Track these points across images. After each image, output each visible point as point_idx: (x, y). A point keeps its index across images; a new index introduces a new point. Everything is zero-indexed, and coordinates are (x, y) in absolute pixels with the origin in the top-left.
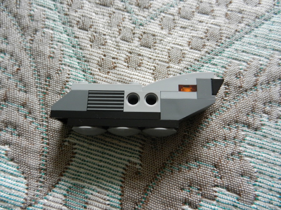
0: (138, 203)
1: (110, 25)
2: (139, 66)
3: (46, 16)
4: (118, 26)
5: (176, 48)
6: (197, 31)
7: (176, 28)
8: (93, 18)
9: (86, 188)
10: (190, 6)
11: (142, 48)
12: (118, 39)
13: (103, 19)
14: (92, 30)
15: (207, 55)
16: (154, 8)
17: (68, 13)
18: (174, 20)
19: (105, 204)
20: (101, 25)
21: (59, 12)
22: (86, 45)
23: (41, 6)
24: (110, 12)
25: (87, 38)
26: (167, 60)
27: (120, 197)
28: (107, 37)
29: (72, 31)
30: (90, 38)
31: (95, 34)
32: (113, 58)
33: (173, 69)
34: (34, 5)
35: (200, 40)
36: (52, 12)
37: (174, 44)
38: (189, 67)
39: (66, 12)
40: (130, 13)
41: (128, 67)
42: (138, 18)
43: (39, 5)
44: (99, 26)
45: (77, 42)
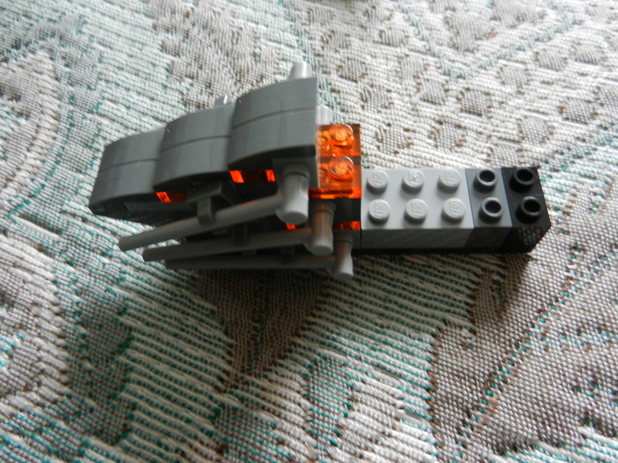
0: (471, 411)
1: (400, 76)
2: (458, 146)
3: (281, 57)
4: (414, 77)
5: (534, 117)
6: (575, 88)
7: (531, 83)
8: (367, 62)
9: (350, 367)
10: (557, 49)
11: (464, 114)
12: (416, 99)
13: (387, 65)
14: (366, 80)
15: (602, 131)
16: (483, 52)
17: (322, 52)
18: (527, 70)
19: (394, 405)
20: (381, 75)
21: (305, 51)
22: (352, 104)
23: (274, 41)
24: (400, 55)
25: (355, 93)
26: (517, 138)
27: (426, 395)
28: (394, 95)
29: (326, 80)
30: (361, 94)
31: (370, 89)
32: (407, 130)
33: (530, 154)
34: (262, 40)
35: (583, 105)
36: (291, 50)
37: (530, 110)
38: (565, 151)
39: (317, 52)
40: (439, 57)
41: (436, 146)
42: (453, 65)
43: (270, 40)
44: (379, 76)
45: (335, 98)
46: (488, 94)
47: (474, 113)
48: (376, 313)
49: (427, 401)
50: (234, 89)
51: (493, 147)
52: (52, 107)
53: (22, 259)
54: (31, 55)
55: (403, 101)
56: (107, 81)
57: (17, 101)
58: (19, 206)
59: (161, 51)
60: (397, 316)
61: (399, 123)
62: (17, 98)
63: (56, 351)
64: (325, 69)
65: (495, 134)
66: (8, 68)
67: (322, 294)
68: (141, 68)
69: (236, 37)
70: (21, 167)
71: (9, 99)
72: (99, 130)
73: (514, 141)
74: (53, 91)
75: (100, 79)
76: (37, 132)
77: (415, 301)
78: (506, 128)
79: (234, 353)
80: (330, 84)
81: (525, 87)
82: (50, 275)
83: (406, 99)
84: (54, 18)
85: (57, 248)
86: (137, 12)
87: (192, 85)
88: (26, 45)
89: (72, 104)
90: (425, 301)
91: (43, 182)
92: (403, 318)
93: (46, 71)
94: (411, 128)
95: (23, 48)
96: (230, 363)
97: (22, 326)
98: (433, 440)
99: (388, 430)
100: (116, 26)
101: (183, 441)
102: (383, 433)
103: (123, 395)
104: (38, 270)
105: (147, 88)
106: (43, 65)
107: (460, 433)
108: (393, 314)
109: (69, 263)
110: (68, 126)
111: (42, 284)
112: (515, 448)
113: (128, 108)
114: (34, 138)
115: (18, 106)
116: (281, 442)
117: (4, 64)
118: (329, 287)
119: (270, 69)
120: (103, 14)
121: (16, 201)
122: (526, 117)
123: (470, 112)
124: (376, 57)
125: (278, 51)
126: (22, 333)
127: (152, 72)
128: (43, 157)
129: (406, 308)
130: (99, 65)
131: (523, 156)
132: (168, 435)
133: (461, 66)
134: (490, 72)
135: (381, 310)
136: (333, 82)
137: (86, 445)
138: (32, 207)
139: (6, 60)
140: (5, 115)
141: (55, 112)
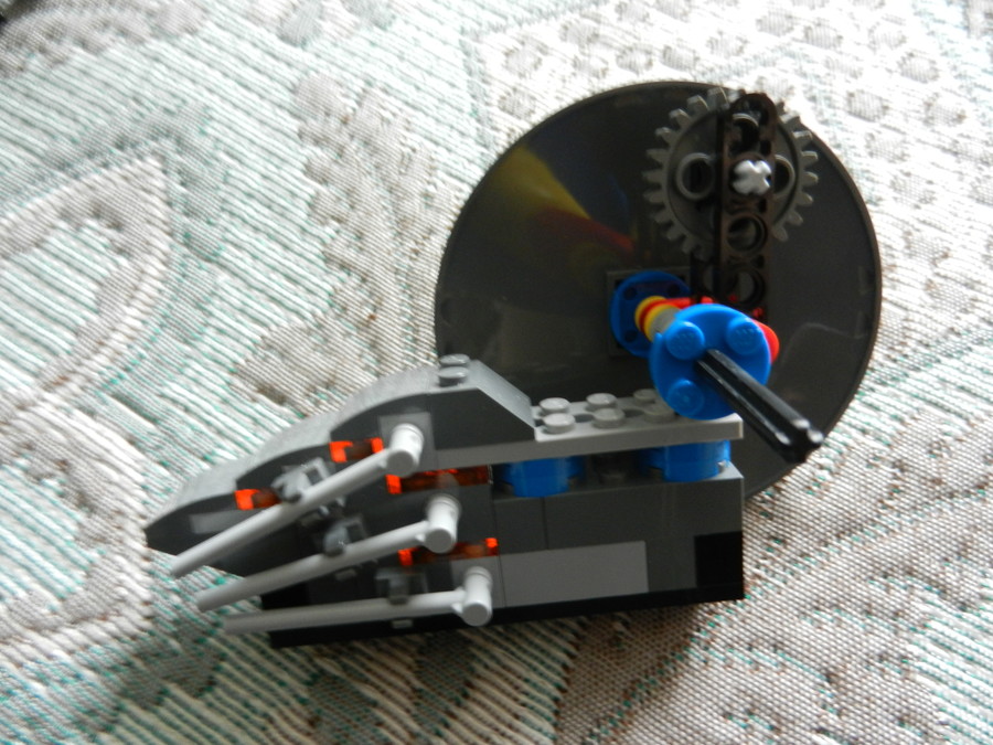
49: (556, 700)
50: (391, 246)
52: (162, 247)
53: (107, 451)
54: (138, 162)
56: (231, 214)
57: (117, 231)
58: (111, 382)
59: (305, 173)
62: (117, 226)
63: (140, 576)
66: (109, 179)
69: (406, 162)
70: (118, 326)
71: (109, 227)
72: (216, 286)
74: (165, 223)
75: (223, 210)
76: (139, 280)
82: (140, 479)
84: (172, 108)
85: (152, 442)
86: (280, 106)
87: (338, 232)
88: (133, 146)
89: (187, 245)
91: (143, 352)
93: (156, 191)
95: (129, 149)
97: (103, 540)
100: (249, 126)
101: (273, 705)
103: (211, 641)
104: (126, 470)
105: (281, 230)
106: (152, 180)
109: (162, 464)
110: (180, 277)
111: (130, 488)
113: (255, 257)
114: (136, 288)
115: (119, 238)
117: (104, 171)
120: (235, 106)
121: (109, 375)
126: (102, 547)
127: (290, 206)
128: (144, 317)
130: (223, 187)
132: (257, 695)
137: (164, 692)
138: (126, 386)
139: (106, 165)
140: (102, 249)
141: (164, 254)
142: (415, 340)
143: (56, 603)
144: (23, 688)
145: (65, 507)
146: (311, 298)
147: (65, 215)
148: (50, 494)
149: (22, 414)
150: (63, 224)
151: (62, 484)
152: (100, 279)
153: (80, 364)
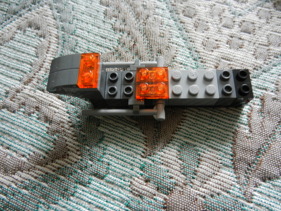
46: (253, 23)
47: (247, 32)
48: (207, 123)
49: (232, 160)
50: (135, 22)
51: (256, 48)
52: (54, 33)
53: (52, 102)
54: (41, 7)
55: (214, 27)
56: (77, 20)
57: (38, 30)
58: (47, 79)
59: (100, 4)
60: (217, 125)
61: (212, 37)
62: (38, 28)
63: (73, 142)
64: (177, 12)
65: (257, 42)
66: (32, 14)
67: (183, 116)
68: (92, 13)
70: (45, 61)
71: (35, 29)
72: (77, 43)
73: (265, 45)
74: (54, 25)
75: (74, 19)
76: (49, 44)
77: (224, 118)
78: (262, 39)
79: (148, 142)
80: (180, 19)
81: (270, 20)
82: (66, 110)
83: (216, 26)
85: (66, 97)
87: (116, 21)
89: (63, 31)
90: (229, 118)
92: (220, 126)
93: (49, 15)
94: (219, 40)
95: (37, 4)
96: (146, 146)
97: (57, 131)
98: (235, 176)
99: (216, 172)
101: (131, 178)
102: (214, 173)
103: (104, 159)
104: (60, 107)
105: (96, 22)
106: (47, 12)
107: (246, 173)
108: (215, 124)
109: (71, 104)
110: (63, 42)
111: (63, 113)
112: (270, 179)
113: (89, 32)
114: (49, 47)
115: (39, 32)
116: (171, 178)
117: (30, 12)
118: (186, 113)
119: (152, 12)
121: (46, 77)
122: (271, 34)
123: (245, 32)
124: (200, 6)
125: (154, 4)
126: (57, 134)
127: (97, 15)
128: (54, 56)
129: (221, 121)
130: (73, 12)
131: (270, 53)
132: (124, 175)
133: (240, 10)
134: (253, 13)
135: (210, 122)
136: (181, 18)
137: (91, 179)
139: (30, 10)
140: (34, 37)
141: (56, 35)
142: (152, 50)
143: (44, 155)
144: (39, 185)
145: (40, 122)
146: (112, 42)
147: (19, 28)
148: (34, 119)
149: (18, 94)
150: (19, 31)
151: (38, 115)
152: (35, 46)
153: (35, 75)
